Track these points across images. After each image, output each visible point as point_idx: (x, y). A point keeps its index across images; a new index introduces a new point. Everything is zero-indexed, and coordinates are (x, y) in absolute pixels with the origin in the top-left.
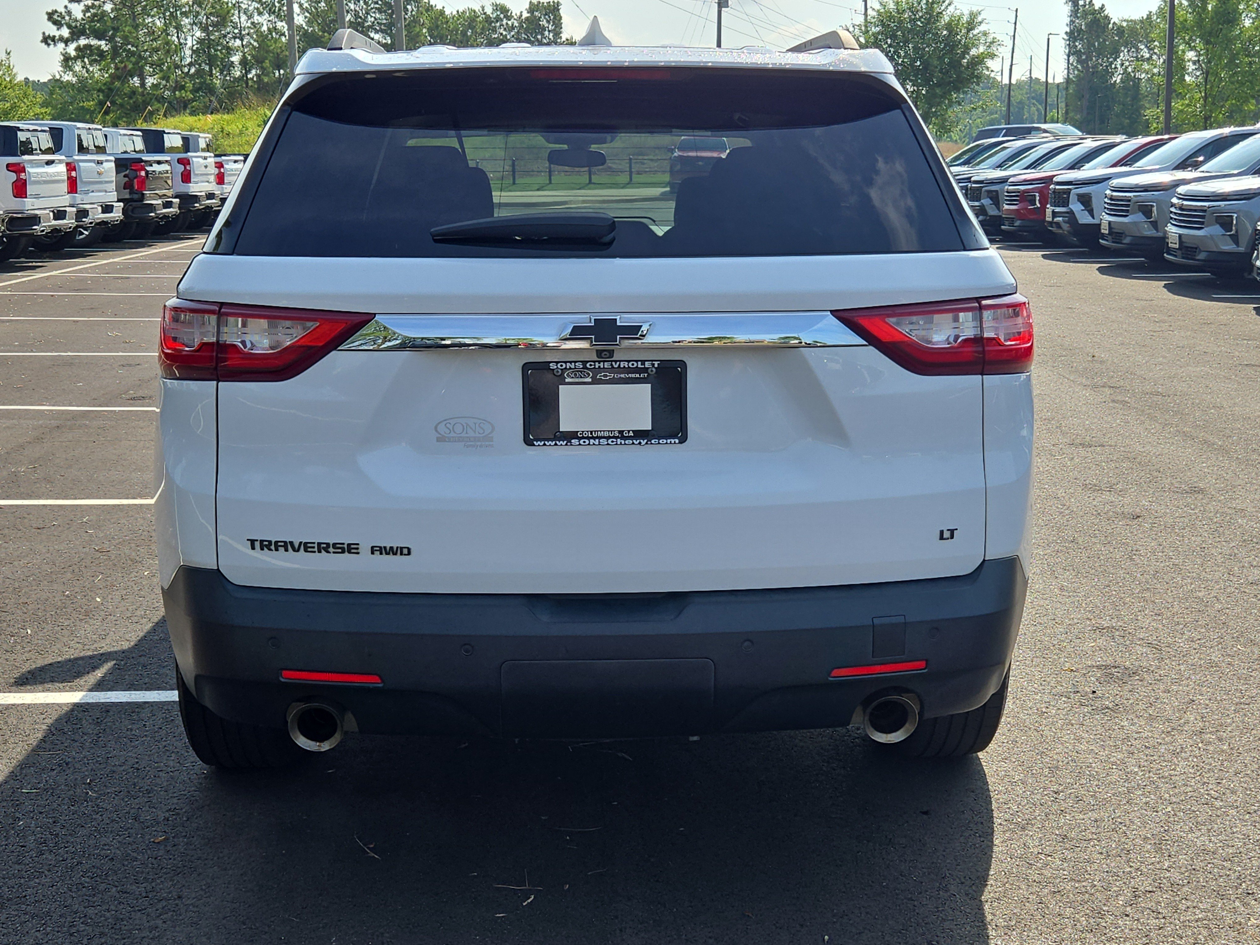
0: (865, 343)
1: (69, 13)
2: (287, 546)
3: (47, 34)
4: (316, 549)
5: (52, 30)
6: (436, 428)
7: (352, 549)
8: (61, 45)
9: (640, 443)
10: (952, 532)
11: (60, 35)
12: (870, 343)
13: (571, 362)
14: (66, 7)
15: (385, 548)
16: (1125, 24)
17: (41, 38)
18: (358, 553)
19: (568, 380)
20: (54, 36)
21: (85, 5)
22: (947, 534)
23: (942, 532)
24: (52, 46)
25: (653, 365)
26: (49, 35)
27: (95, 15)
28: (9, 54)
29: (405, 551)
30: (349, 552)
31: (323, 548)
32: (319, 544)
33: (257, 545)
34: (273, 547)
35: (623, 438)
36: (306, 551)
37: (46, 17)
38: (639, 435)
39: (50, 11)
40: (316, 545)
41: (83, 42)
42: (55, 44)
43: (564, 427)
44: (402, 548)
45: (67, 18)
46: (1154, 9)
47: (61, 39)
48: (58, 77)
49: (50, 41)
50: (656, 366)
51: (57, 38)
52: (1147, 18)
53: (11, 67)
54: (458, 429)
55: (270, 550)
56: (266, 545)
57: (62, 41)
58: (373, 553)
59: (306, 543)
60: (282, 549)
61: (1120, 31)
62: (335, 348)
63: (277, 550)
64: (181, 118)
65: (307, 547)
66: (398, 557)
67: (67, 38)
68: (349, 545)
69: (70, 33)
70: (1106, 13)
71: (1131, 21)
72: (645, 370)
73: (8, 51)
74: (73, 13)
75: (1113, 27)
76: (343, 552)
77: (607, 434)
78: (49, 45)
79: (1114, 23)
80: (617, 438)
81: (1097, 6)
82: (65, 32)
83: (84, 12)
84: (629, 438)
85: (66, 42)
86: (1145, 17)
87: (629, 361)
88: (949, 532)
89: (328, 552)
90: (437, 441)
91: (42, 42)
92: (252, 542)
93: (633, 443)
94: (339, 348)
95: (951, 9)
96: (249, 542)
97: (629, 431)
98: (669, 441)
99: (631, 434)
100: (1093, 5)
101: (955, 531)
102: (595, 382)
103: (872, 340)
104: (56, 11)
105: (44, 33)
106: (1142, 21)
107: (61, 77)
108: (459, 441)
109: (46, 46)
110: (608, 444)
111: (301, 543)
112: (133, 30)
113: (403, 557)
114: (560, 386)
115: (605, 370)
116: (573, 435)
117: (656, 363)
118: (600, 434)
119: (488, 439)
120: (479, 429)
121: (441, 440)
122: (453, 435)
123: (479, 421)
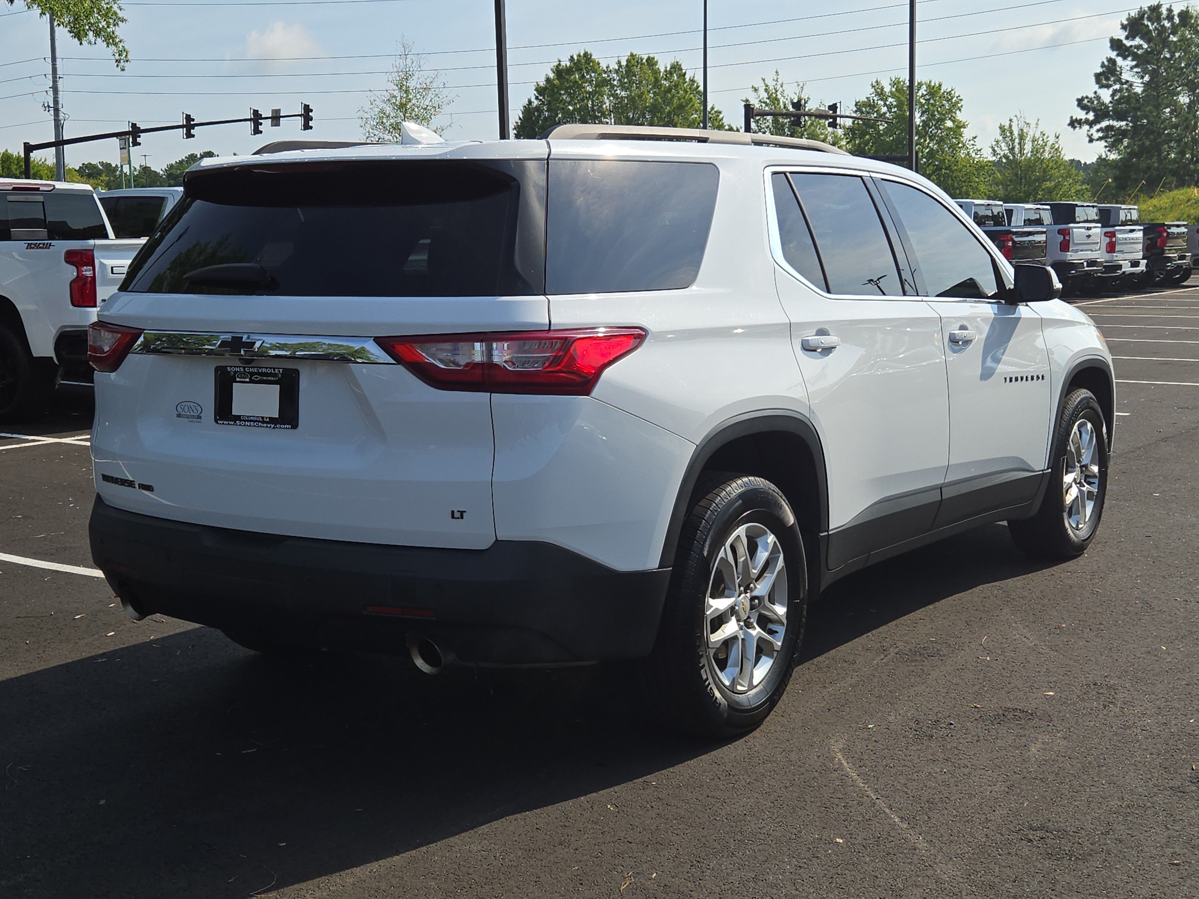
0: (394, 362)
1: (1098, 98)
3: (1074, 118)
4: (120, 483)
5: (1081, 115)
6: (176, 408)
7: (131, 484)
8: (1086, 127)
9: (271, 426)
10: (462, 513)
11: (1086, 119)
12: (399, 362)
13: (237, 367)
14: (1095, 93)
15: (145, 485)
17: (1068, 121)
18: (133, 487)
19: (238, 379)
20: (1081, 119)
21: (1114, 90)
22: (457, 515)
23: (453, 512)
24: (1077, 129)
25: (279, 371)
26: (1076, 119)
27: (1120, 98)
28: (1058, 138)
30: (129, 486)
31: (123, 482)
35: (263, 422)
37: (1076, 103)
38: (272, 420)
39: (1080, 97)
40: (120, 480)
41: (1104, 124)
42: (1080, 127)
43: (234, 412)
45: (1096, 102)
47: (1087, 122)
48: (1104, 156)
49: (1076, 124)
50: (281, 372)
51: (1083, 120)
53: (1060, 149)
54: (186, 410)
57: (1087, 124)
58: (140, 488)
64: (1185, 190)
67: (1092, 121)
68: (129, 481)
69: (1094, 115)
72: (275, 375)
73: (1057, 136)
74: (1102, 98)
76: (127, 486)
77: (255, 419)
78: (1075, 128)
80: (259, 422)
82: (1091, 116)
83: (1113, 95)
84: (267, 422)
85: (1091, 124)
87: (267, 368)
88: (459, 513)
90: (177, 417)
91: (1069, 125)
93: (267, 427)
94: (131, 352)
97: (267, 418)
98: (286, 426)
99: (268, 420)
101: (464, 513)
102: (251, 381)
103: (399, 360)
104: (1087, 97)
105: (1072, 117)
107: (1107, 156)
108: (187, 418)
109: (1072, 129)
110: (254, 426)
112: (1154, 110)
114: (234, 384)
115: (255, 373)
116: (238, 418)
117: (281, 370)
118: (252, 418)
119: (199, 417)
120: (195, 411)
121: (179, 416)
122: (184, 413)
123: (195, 405)
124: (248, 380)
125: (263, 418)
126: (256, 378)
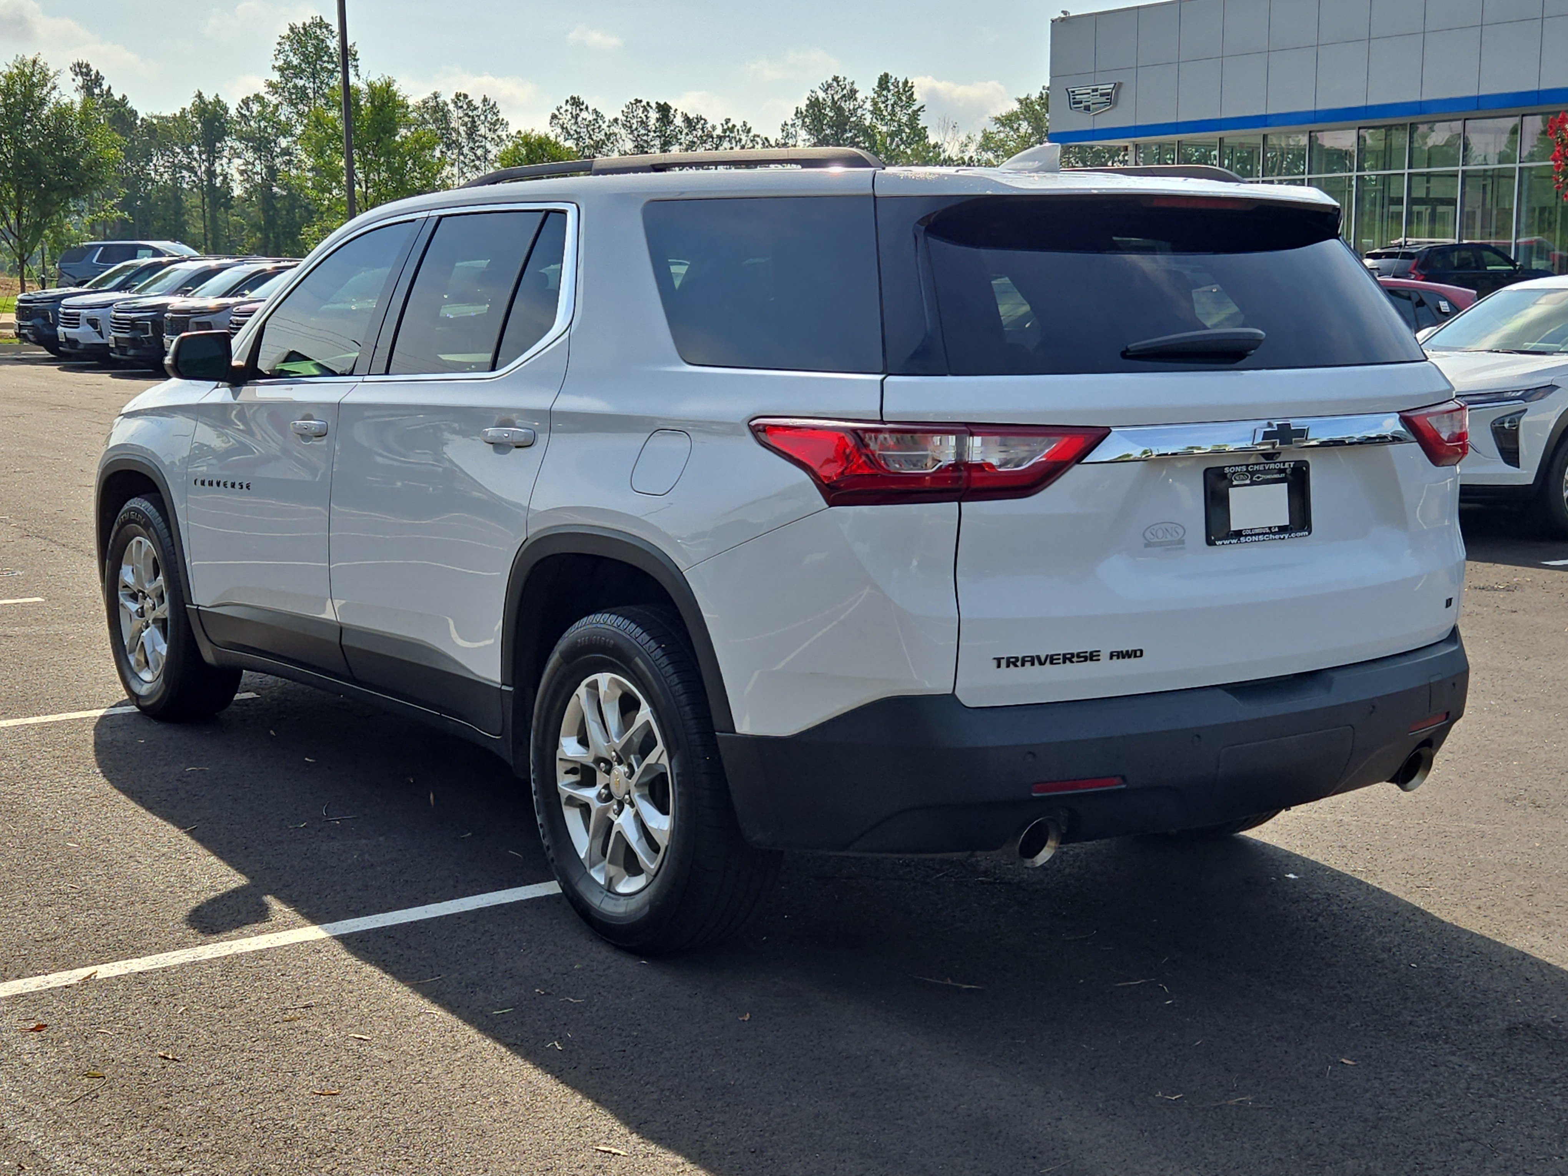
0: (1415, 439)
2: (1033, 660)
4: (1061, 661)
6: (1144, 535)
7: (1092, 656)
9: (1283, 538)
10: (1451, 600)
12: (1418, 440)
13: (1238, 466)
15: (1122, 652)
16: (155, 121)
18: (1098, 660)
19: (1235, 483)
22: (1448, 603)
29: (1138, 653)
30: (1091, 660)
31: (1068, 658)
32: (1064, 655)
33: (1003, 663)
34: (1019, 664)
35: (1271, 534)
36: (1052, 663)
38: (1282, 529)
40: (1061, 657)
43: (1234, 527)
44: (1135, 651)
46: (188, 106)
50: (1291, 467)
52: (181, 116)
54: (1160, 534)
55: (1016, 666)
56: (1012, 662)
58: (1111, 658)
59: (1052, 656)
60: (1028, 664)
61: (150, 128)
62: (1079, 462)
63: (1023, 665)
65: (1051, 659)
66: (1133, 660)
68: (1091, 653)
70: (129, 105)
71: (162, 118)
72: (1285, 470)
75: (142, 124)
76: (1086, 660)
77: (1260, 531)
79: (143, 119)
80: (1266, 533)
81: (117, 97)
84: (1275, 533)
86: (178, 115)
87: (1275, 463)
89: (1072, 662)
90: (1147, 547)
92: (999, 660)
93: (1279, 538)
94: (1084, 461)
95: (55, 94)
96: (995, 661)
97: (1275, 527)
98: (1301, 534)
99: (1277, 530)
100: (112, 95)
102: (1253, 483)
103: (1418, 437)
106: (174, 118)
108: (1161, 546)
110: (1262, 540)
111: (1047, 656)
113: (1136, 659)
114: (1230, 489)
115: (1258, 471)
116: (1238, 534)
117: (1292, 464)
118: (1257, 531)
119: (1181, 542)
120: (1174, 534)
121: (1148, 545)
122: (1156, 540)
123: (1174, 526)
124: (1248, 482)
125: (1270, 528)
126: (1258, 478)
